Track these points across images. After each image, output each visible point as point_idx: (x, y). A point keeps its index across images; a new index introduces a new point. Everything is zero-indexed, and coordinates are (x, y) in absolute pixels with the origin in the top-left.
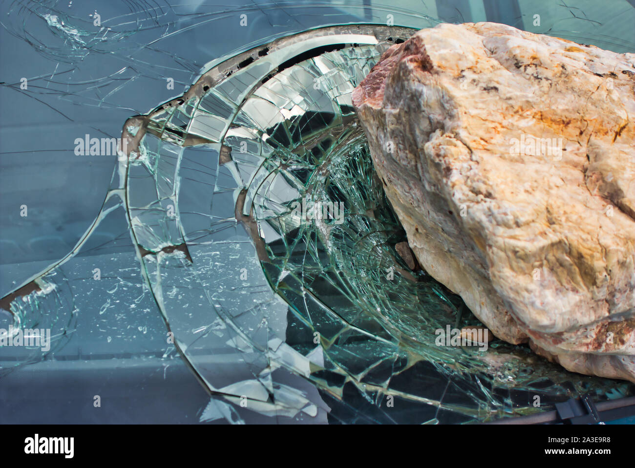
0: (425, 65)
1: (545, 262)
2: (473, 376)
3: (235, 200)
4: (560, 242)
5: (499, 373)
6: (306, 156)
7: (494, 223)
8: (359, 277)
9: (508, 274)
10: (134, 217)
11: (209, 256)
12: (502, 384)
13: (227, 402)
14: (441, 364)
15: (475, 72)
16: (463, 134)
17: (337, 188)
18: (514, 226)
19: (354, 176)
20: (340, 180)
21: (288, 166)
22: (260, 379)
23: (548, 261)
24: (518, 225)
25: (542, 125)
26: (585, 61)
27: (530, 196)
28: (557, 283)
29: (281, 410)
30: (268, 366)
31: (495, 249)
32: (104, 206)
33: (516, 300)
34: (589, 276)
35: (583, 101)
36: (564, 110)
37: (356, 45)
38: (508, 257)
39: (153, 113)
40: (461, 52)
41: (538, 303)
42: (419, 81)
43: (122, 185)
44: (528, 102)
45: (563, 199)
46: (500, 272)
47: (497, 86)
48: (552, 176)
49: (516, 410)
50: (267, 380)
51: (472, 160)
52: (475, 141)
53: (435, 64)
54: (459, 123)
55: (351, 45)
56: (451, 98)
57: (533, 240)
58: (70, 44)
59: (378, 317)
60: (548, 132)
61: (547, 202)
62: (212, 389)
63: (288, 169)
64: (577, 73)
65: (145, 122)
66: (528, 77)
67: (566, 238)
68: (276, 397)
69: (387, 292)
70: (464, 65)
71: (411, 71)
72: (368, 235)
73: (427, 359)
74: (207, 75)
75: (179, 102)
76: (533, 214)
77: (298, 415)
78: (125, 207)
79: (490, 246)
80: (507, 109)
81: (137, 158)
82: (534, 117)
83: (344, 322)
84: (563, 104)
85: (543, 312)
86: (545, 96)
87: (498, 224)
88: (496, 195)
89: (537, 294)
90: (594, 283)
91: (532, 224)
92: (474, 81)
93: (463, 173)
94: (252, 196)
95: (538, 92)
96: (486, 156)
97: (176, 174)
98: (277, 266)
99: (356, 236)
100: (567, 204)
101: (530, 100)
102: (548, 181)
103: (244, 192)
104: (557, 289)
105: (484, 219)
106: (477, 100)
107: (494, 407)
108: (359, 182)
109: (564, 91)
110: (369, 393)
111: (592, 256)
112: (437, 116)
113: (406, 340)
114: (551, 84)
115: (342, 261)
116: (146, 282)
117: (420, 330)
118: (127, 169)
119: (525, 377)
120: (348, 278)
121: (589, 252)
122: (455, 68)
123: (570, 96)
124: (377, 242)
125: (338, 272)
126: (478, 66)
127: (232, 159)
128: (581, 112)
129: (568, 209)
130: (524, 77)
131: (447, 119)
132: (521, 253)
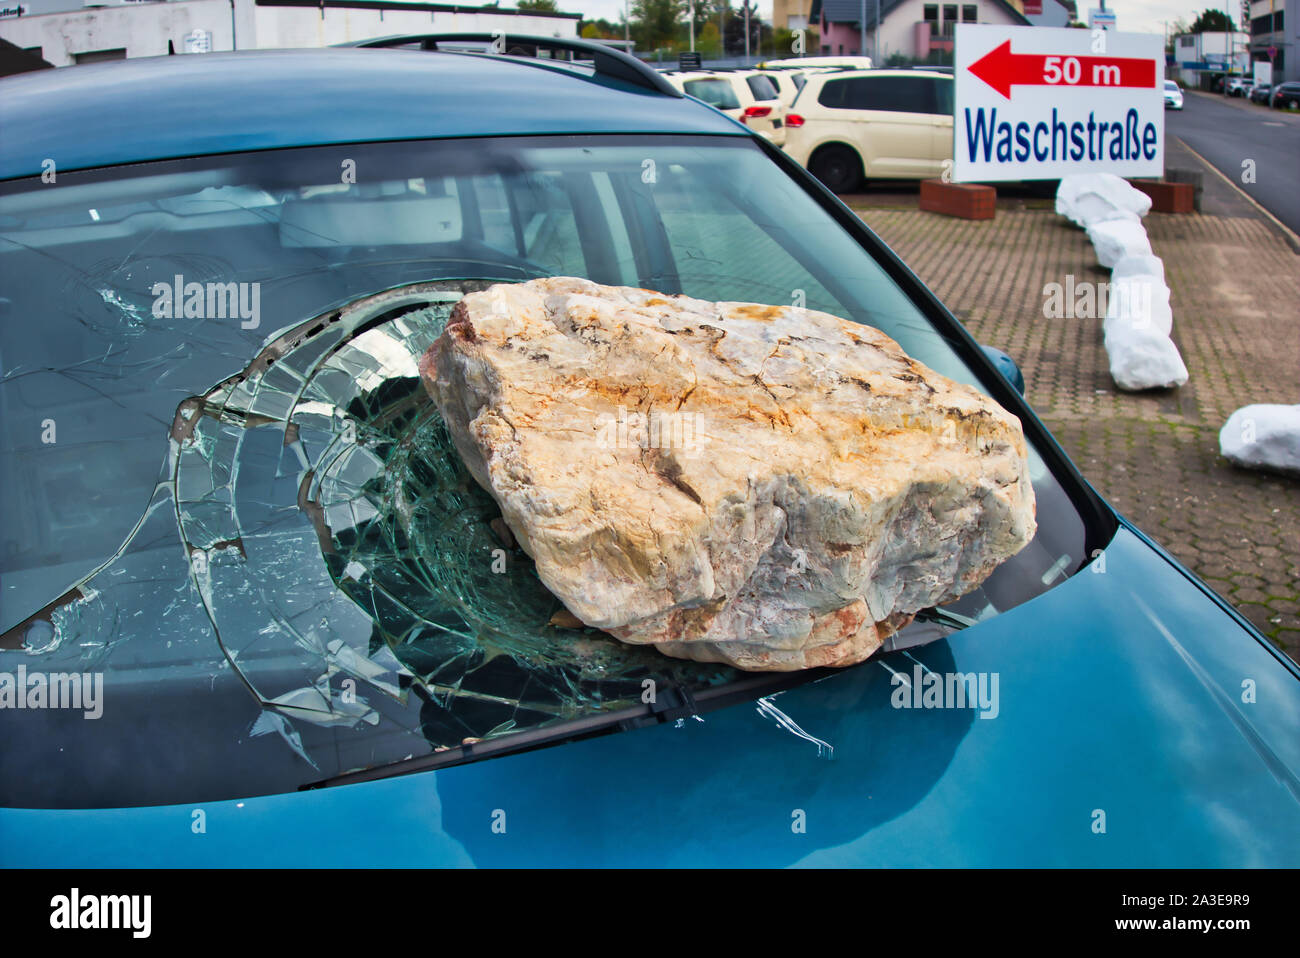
0: (468, 334)
1: (592, 552)
2: (558, 668)
3: (299, 485)
4: (606, 529)
5: (589, 663)
6: (386, 429)
7: (534, 512)
8: (442, 562)
9: (551, 567)
10: (183, 510)
11: (290, 543)
12: (591, 676)
13: (280, 713)
14: (523, 658)
15: (523, 339)
16: (506, 410)
17: (423, 463)
18: (554, 514)
19: (443, 447)
20: (426, 452)
21: (366, 442)
22: (317, 687)
23: (595, 550)
24: (559, 513)
25: (596, 395)
26: (660, 317)
27: (572, 479)
28: (608, 574)
29: (338, 720)
30: (326, 672)
31: (535, 540)
32: (151, 501)
33: (564, 595)
34: (642, 564)
35: (644, 366)
36: (622, 377)
37: (441, 303)
38: (549, 547)
39: (209, 393)
40: (509, 317)
41: (588, 597)
42: (462, 352)
43: (172, 477)
44: (582, 369)
45: (611, 480)
46: (543, 565)
47: (547, 353)
48: (602, 453)
49: (605, 704)
50: (325, 686)
51: (514, 440)
52: (518, 418)
53: (478, 332)
54: (503, 399)
55: (436, 303)
56: (495, 370)
57: (575, 529)
58: (126, 322)
59: (459, 608)
60: (603, 402)
61: (592, 484)
62: (263, 699)
63: (366, 445)
64: (641, 333)
65: (201, 403)
66: (584, 341)
67: (613, 524)
68: (334, 706)
69: (475, 576)
70: (511, 331)
71: (454, 341)
72: (459, 513)
73: (506, 652)
74: (271, 347)
75: (238, 379)
76: (575, 500)
77: (358, 725)
78: (174, 500)
79: (532, 537)
80: (557, 379)
81: (191, 445)
82: (587, 387)
83: (417, 617)
84: (622, 370)
85: (596, 606)
86: (602, 362)
87: (537, 513)
88: (534, 481)
89: (586, 587)
90: (650, 573)
91: (574, 511)
92: (522, 349)
93: (504, 456)
94: (320, 478)
95: (594, 358)
96: (529, 434)
97: (235, 461)
98: (343, 556)
99: (443, 514)
100: (615, 486)
101: (584, 367)
102: (596, 460)
103: (311, 474)
104: (609, 581)
105: (522, 507)
106: (524, 371)
107: (580, 703)
108: (449, 454)
109: (624, 354)
110: (439, 696)
111: (643, 544)
112: (482, 391)
113: (488, 633)
114: (609, 348)
115: (424, 545)
116: (195, 583)
117: (505, 618)
118: (178, 458)
119: (618, 666)
120: (429, 564)
121: (641, 539)
122: (502, 336)
123: (630, 360)
124: (469, 519)
125: (417, 558)
126: (528, 332)
127: (299, 438)
128: (642, 378)
129: (615, 492)
130: (581, 342)
131: (492, 394)
132: (563, 544)
